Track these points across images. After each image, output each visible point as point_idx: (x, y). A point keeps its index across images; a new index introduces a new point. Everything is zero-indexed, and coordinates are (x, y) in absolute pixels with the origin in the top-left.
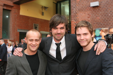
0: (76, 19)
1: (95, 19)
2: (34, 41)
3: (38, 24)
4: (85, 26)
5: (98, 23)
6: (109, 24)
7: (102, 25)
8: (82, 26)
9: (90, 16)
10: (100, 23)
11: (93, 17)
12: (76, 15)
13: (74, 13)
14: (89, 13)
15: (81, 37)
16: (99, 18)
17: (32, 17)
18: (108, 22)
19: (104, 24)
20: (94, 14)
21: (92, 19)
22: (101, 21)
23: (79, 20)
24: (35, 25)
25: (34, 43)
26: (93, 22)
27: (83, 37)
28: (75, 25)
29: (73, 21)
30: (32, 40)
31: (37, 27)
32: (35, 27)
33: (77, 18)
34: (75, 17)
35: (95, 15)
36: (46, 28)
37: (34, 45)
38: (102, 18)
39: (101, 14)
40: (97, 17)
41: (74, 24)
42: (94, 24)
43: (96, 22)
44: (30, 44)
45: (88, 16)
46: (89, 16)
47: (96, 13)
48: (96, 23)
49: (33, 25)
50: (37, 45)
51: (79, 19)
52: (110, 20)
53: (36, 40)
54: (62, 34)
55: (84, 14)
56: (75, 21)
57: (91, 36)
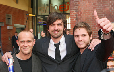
0: (77, 9)
1: (103, 9)
3: (11, 15)
4: (84, 27)
5: (106, 15)
9: (97, 5)
10: (110, 15)
11: (100, 7)
12: (78, 4)
13: (74, 2)
14: (94, 2)
15: (79, 38)
16: (108, 8)
17: (4, 5)
20: (101, 3)
21: (99, 9)
22: (111, 13)
23: (81, 11)
24: (8, 16)
25: (26, 45)
26: (101, 14)
27: (81, 38)
28: (75, 16)
29: (74, 12)
30: (24, 42)
31: (10, 19)
32: (8, 18)
33: (79, 7)
34: (76, 6)
35: (102, 5)
38: (112, 9)
39: (111, 4)
40: (106, 7)
41: (73, 15)
43: (104, 13)
44: (22, 46)
45: (94, 6)
46: (95, 6)
47: (105, 3)
49: (6, 16)
50: (30, 47)
51: (80, 9)
53: (28, 41)
54: (60, 31)
55: (87, 3)
56: (76, 11)
57: (90, 38)
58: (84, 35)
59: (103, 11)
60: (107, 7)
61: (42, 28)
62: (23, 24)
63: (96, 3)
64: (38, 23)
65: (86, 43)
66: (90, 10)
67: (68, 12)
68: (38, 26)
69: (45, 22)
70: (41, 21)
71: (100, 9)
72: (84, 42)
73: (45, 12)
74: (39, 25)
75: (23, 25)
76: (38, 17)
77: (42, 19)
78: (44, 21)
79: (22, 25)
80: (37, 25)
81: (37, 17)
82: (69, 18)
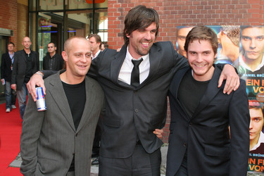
2: (84, 56)
5: (184, 13)
6: (214, 16)
7: (194, 17)
8: (202, 38)
10: (190, 12)
18: (211, 12)
19: (199, 16)
22: (194, 8)
26: (171, 8)
28: (118, 12)
29: (115, 2)
30: (80, 54)
37: (84, 63)
42: (173, 13)
43: (179, 8)
44: (78, 62)
48: (180, 13)
52: (217, 7)
53: (87, 55)
58: (206, 53)
59: (178, 2)
61: (48, 39)
62: (8, 28)
64: (40, 28)
67: (102, 5)
68: (40, 34)
69: (56, 26)
70: (47, 23)
73: (56, 4)
74: (42, 31)
75: (7, 30)
76: (40, 14)
77: (49, 18)
78: (52, 23)
79: (4, 29)
80: (37, 32)
81: (37, 14)
82: (104, 19)
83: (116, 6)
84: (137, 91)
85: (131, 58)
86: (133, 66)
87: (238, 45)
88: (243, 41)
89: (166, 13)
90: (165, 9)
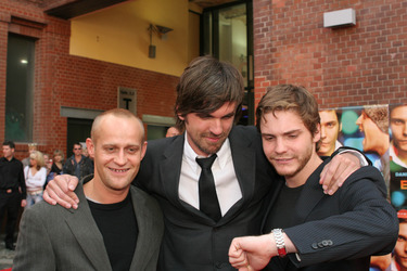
1: (340, 70)
2: (122, 150)
4: (289, 108)
5: (350, 87)
6: (392, 90)
7: (364, 92)
8: (280, 108)
9: (324, 60)
10: (359, 86)
11: (333, 65)
12: (274, 58)
13: (266, 52)
14: (317, 51)
15: (276, 145)
16: (356, 67)
18: (387, 83)
19: (371, 91)
20: (335, 52)
21: (330, 71)
22: (364, 80)
23: (283, 76)
24: (126, 93)
25: (121, 158)
26: (334, 83)
27: (282, 145)
30: (114, 148)
31: (130, 100)
32: (125, 99)
33: (276, 66)
34: (270, 64)
35: (339, 58)
36: (162, 103)
37: (122, 166)
38: (364, 68)
39: (361, 55)
40: (348, 63)
41: (263, 90)
42: (336, 89)
43: (344, 82)
45: (316, 60)
46: (320, 60)
47: (345, 51)
48: (345, 88)
49: (118, 93)
52: (395, 77)
53: (129, 148)
55: (300, 55)
56: (268, 78)
57: (313, 136)
58: (290, 135)
59: (342, 74)
60: (353, 63)
63: (323, 52)
65: (300, 158)
66: (305, 75)
71: (333, 71)
72: (295, 157)
83: (264, 85)
84: (219, 228)
85: (195, 155)
86: (200, 170)
87: (387, 132)
88: (394, 126)
89: (327, 89)
90: (325, 84)
